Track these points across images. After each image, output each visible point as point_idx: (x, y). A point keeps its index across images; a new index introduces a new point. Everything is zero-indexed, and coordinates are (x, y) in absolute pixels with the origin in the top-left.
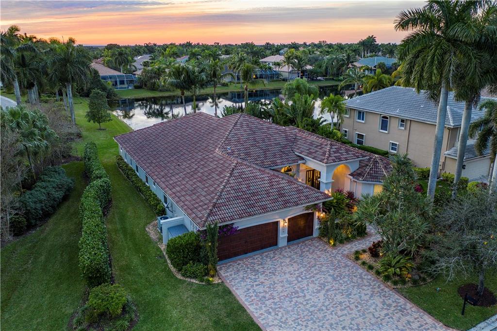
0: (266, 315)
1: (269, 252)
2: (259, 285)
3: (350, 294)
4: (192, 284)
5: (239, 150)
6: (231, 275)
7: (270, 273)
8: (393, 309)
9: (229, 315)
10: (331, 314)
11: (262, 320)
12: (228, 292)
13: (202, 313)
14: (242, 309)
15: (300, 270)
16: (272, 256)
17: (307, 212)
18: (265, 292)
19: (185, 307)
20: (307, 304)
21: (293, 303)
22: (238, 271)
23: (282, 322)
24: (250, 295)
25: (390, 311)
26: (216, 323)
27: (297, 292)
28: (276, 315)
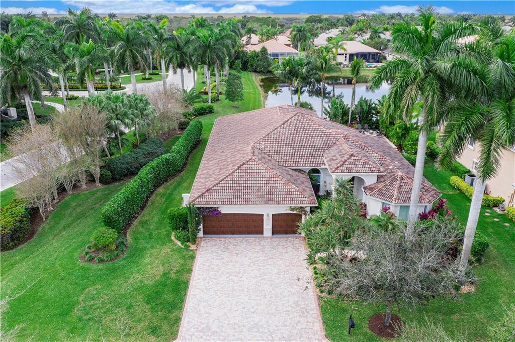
0: (202, 280)
1: (251, 238)
2: (219, 259)
3: (277, 288)
4: (175, 245)
5: (272, 147)
6: (207, 247)
7: (236, 253)
8: (298, 308)
9: (178, 272)
10: (246, 296)
11: (196, 283)
12: (193, 258)
13: (163, 265)
14: (190, 271)
15: (259, 259)
16: (251, 241)
17: (291, 212)
18: (218, 265)
19: (157, 259)
20: (238, 283)
21: (228, 279)
22: (215, 245)
23: (206, 289)
24: (205, 264)
25: (294, 310)
26: (165, 274)
27: (239, 273)
28: (208, 283)
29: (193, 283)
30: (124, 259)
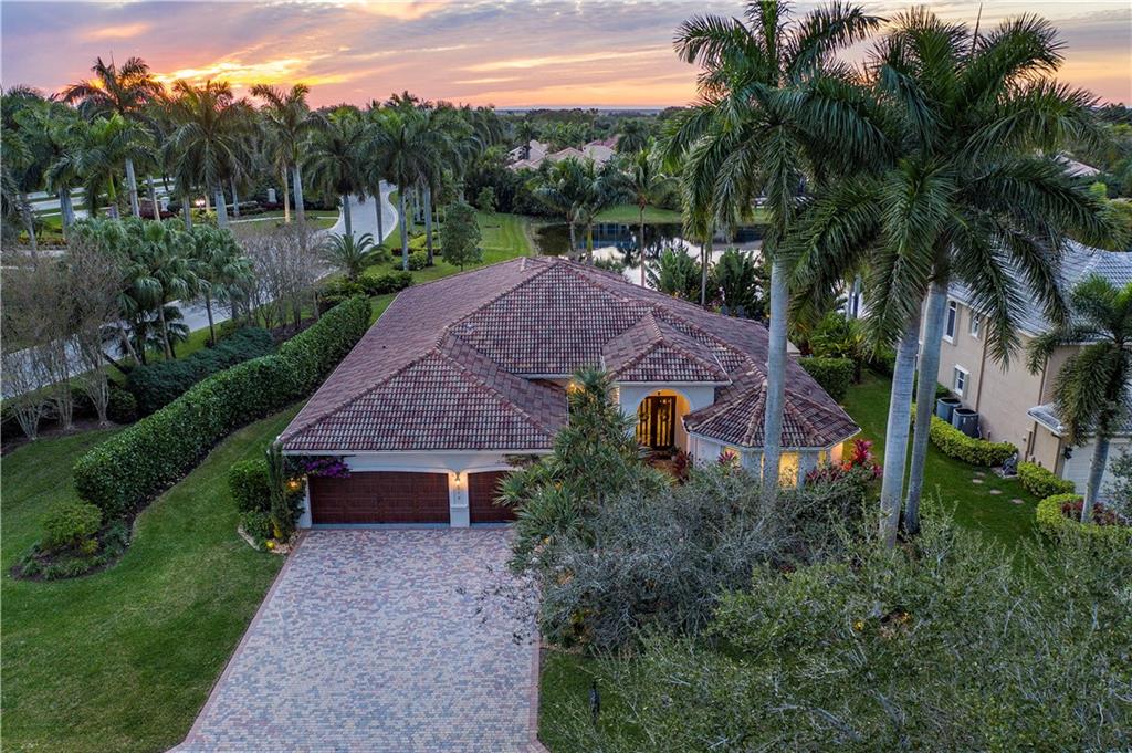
0: (280, 617)
1: (420, 532)
2: (334, 574)
3: (450, 633)
4: (242, 544)
5: (489, 333)
6: (313, 548)
7: (376, 561)
8: (490, 677)
9: (230, 599)
10: (375, 650)
11: (265, 623)
12: (274, 571)
13: (200, 585)
14: (260, 598)
15: (428, 572)
16: (418, 537)
18: (327, 586)
19: (189, 573)
20: (362, 623)
21: (343, 614)
22: (334, 545)
23: (286, 635)
24: (299, 583)
25: (477, 680)
26: (197, 605)
27: (374, 601)
28: (294, 623)
29: (258, 623)
30: (113, 573)
